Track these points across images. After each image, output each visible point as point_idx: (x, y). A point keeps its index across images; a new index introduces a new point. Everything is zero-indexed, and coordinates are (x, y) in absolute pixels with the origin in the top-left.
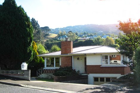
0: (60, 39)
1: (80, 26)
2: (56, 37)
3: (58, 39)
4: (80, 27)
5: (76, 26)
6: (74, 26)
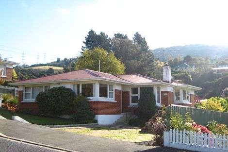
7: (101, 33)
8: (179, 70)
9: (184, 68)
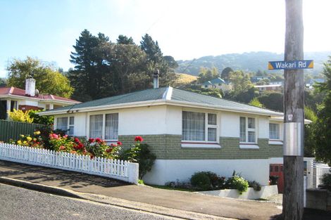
0: (206, 86)
1: (233, 55)
2: (195, 81)
3: (203, 87)
4: (234, 59)
5: (223, 56)
6: (218, 57)
7: (100, 35)
8: (210, 87)
9: (217, 85)
